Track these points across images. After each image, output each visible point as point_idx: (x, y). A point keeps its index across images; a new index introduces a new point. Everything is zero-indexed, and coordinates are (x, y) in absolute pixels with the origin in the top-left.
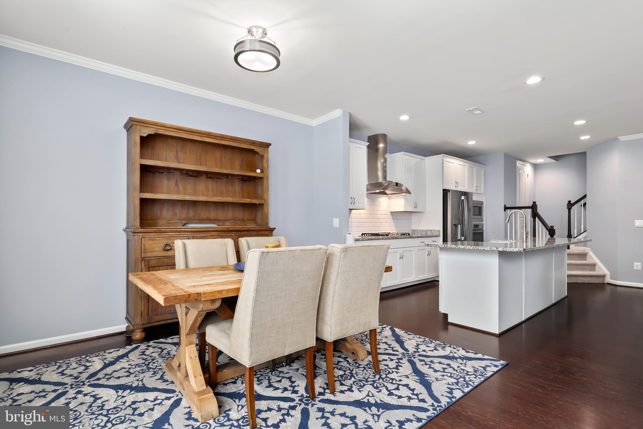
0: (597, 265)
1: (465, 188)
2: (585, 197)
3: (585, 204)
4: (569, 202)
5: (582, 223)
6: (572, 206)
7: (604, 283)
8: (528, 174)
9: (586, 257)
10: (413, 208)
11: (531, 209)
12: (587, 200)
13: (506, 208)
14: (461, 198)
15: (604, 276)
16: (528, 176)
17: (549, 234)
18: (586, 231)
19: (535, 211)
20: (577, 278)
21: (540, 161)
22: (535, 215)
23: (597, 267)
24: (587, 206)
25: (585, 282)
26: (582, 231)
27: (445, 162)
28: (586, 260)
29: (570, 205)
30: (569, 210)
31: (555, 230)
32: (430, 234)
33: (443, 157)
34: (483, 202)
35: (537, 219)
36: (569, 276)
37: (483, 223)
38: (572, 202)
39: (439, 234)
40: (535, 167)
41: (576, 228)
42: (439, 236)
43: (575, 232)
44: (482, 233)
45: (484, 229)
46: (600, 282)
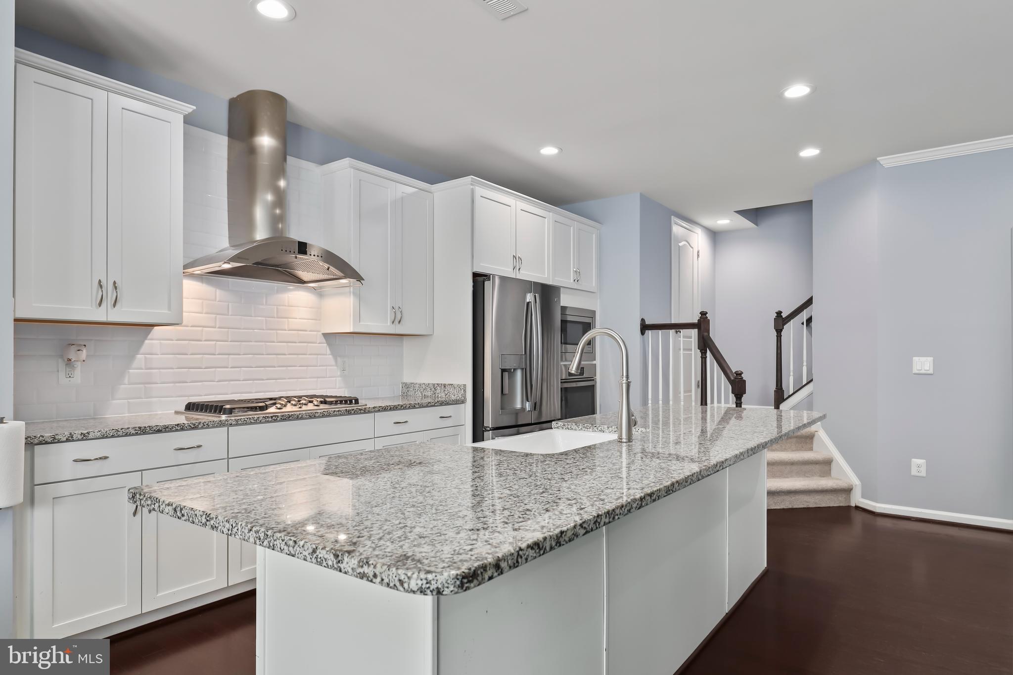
0: (834, 462)
1: (545, 275)
2: (809, 302)
3: (809, 320)
4: (779, 314)
5: (805, 364)
6: (784, 324)
7: (849, 507)
8: (698, 252)
9: (812, 443)
10: (389, 323)
11: (696, 330)
12: (814, 310)
13: (645, 327)
14: (525, 298)
15: (847, 491)
16: (698, 255)
17: (732, 393)
18: (812, 380)
19: (706, 334)
20: (793, 498)
21: (723, 222)
22: (705, 344)
23: (833, 465)
24: (813, 324)
25: (811, 506)
26: (805, 382)
27: (478, 200)
28: (811, 449)
29: (781, 321)
30: (779, 331)
31: (745, 381)
32: (442, 396)
33: (472, 184)
34: (594, 312)
35: (709, 353)
36: (771, 493)
37: (594, 362)
38: (784, 315)
39: (464, 396)
40: (715, 236)
41: (792, 374)
42: (463, 402)
43: (789, 384)
44: (592, 389)
45: (598, 378)
46: (842, 505)
